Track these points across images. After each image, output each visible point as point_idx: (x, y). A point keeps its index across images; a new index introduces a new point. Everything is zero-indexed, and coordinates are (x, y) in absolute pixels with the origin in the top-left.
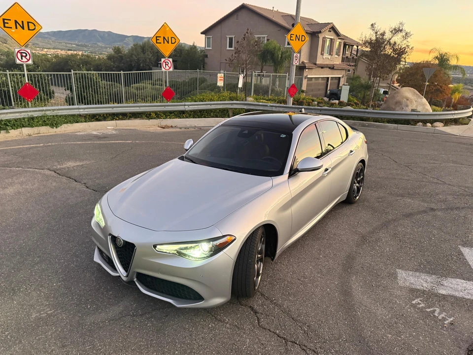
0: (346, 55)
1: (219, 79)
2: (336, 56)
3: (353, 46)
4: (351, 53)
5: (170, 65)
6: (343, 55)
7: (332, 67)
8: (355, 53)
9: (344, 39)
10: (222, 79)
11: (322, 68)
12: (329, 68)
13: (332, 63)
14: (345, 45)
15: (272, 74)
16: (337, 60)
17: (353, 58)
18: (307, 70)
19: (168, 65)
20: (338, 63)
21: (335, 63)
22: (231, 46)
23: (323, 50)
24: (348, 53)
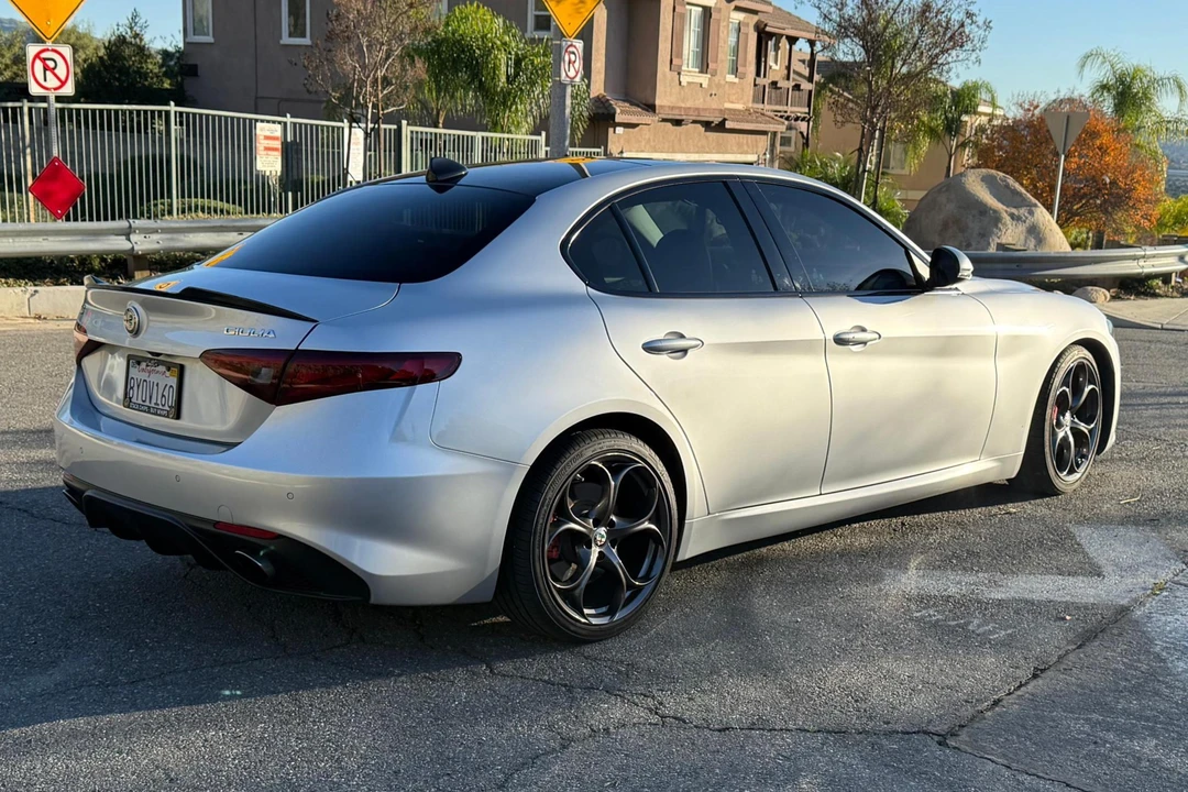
0: (771, 77)
1: (261, 144)
2: (731, 78)
3: (792, 40)
4: (788, 68)
5: (61, 71)
6: (758, 74)
7: (717, 120)
8: (806, 72)
9: (755, 12)
10: (278, 144)
11: (678, 123)
12: (707, 125)
13: (714, 104)
14: (764, 36)
15: (479, 135)
16: (734, 94)
17: (797, 87)
18: (619, 130)
19: (52, 70)
20: (739, 106)
21: (728, 105)
22: (297, 30)
23: (676, 51)
24: (776, 67)
